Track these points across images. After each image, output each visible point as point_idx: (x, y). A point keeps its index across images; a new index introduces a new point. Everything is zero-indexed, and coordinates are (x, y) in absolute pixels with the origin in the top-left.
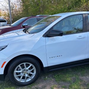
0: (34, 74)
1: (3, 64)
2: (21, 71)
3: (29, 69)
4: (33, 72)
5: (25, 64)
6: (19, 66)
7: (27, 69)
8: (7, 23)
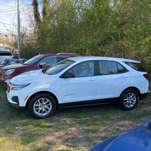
0: (50, 109)
1: (26, 98)
2: (39, 105)
3: (46, 104)
4: (49, 107)
5: (43, 99)
6: (38, 100)
7: (45, 103)
8: (13, 58)
